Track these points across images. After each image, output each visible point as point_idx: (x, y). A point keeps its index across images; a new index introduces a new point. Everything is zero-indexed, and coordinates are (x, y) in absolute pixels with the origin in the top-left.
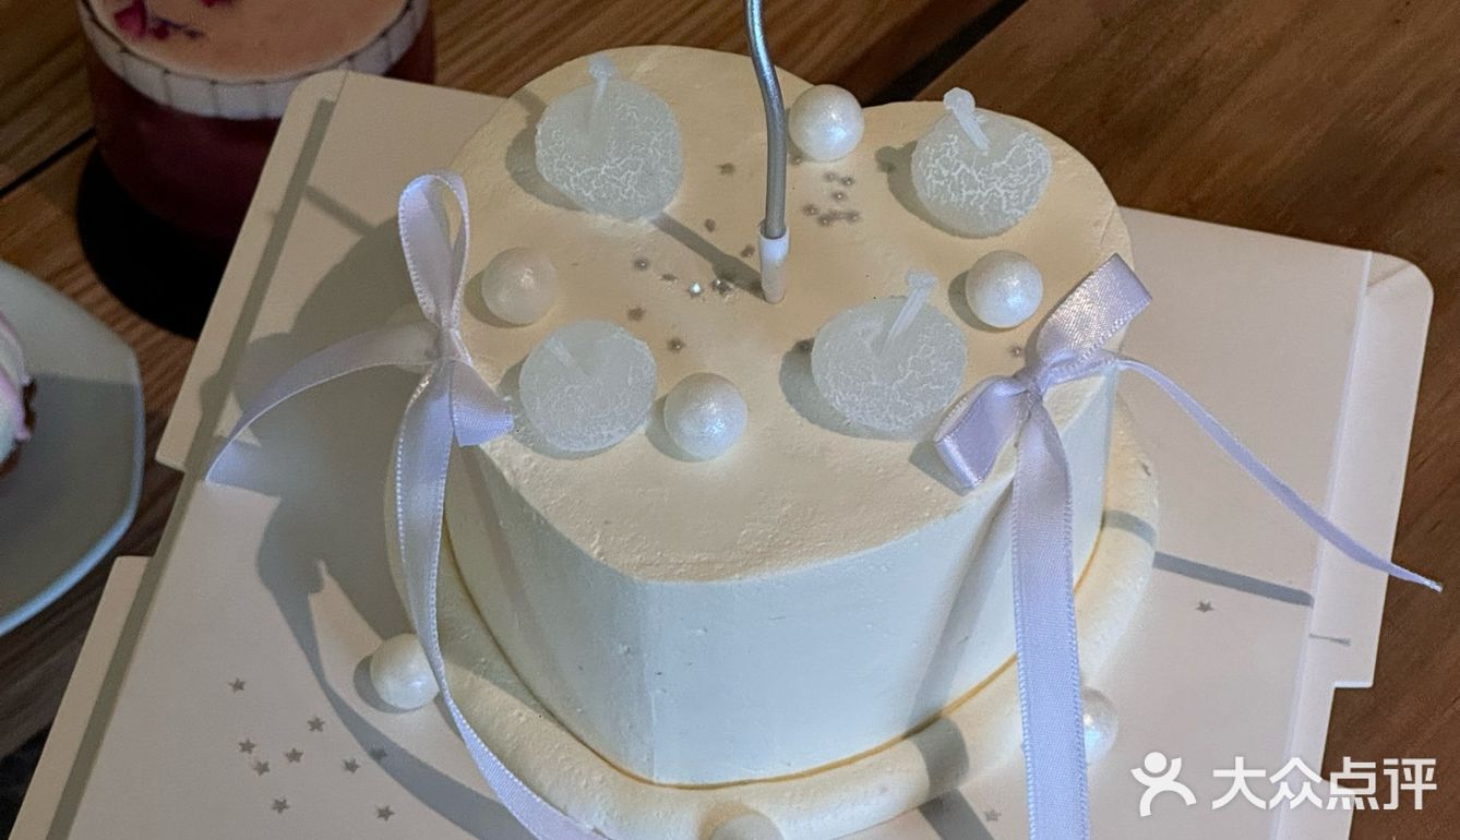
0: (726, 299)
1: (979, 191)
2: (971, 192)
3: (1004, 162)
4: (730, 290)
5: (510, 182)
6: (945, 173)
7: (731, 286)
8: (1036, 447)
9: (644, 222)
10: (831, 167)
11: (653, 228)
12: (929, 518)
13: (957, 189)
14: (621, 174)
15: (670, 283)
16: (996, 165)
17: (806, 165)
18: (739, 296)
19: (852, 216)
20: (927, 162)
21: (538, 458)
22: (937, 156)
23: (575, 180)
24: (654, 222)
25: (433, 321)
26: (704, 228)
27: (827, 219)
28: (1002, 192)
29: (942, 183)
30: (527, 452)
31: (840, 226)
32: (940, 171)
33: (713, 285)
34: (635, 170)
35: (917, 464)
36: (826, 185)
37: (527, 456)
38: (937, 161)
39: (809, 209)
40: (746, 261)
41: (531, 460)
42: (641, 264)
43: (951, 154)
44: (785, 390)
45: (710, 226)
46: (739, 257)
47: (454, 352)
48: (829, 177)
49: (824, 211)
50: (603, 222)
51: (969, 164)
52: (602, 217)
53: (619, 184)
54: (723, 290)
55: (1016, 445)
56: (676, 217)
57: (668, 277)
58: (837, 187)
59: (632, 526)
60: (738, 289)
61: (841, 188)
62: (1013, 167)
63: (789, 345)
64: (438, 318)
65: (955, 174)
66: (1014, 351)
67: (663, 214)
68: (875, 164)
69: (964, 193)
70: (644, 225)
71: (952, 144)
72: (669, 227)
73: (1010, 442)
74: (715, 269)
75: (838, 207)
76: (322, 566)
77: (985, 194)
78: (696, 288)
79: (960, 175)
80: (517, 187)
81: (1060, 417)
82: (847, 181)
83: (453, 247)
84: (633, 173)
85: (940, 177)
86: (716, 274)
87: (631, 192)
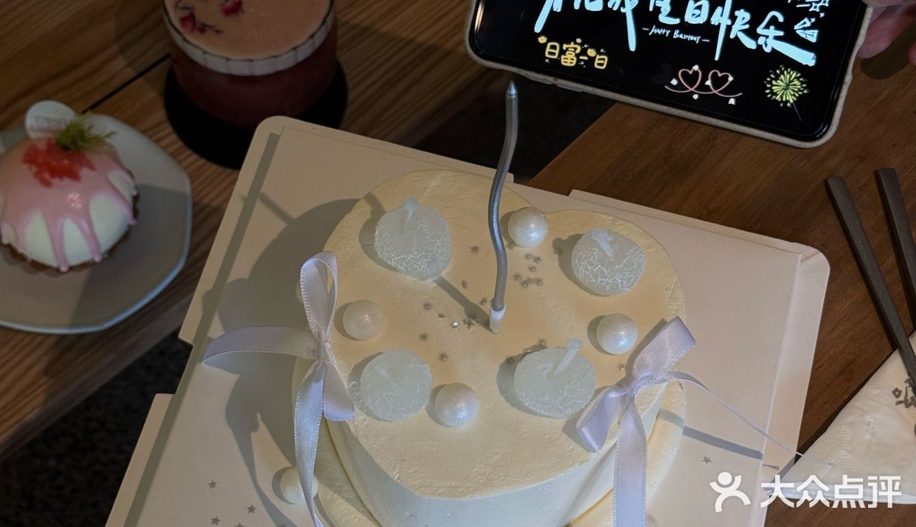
0: (470, 331)
1: (607, 280)
2: (602, 280)
3: (621, 266)
4: (473, 324)
5: (361, 251)
6: (590, 268)
7: (474, 322)
8: (630, 425)
9: (430, 281)
10: (529, 251)
11: (435, 285)
12: (571, 465)
13: (596, 277)
14: (418, 260)
15: (442, 319)
16: (617, 267)
17: (516, 249)
18: (477, 328)
19: (539, 281)
20: (580, 260)
21: (369, 419)
22: (585, 259)
23: (395, 260)
24: (435, 281)
25: (316, 336)
26: (461, 286)
27: (525, 283)
28: (619, 281)
29: (587, 273)
30: (361, 415)
31: (533, 287)
32: (587, 267)
33: (464, 321)
34: (426, 259)
35: (567, 433)
36: (526, 261)
37: (363, 417)
38: (586, 261)
39: (517, 277)
40: (482, 307)
41: (364, 420)
42: (427, 306)
43: (594, 259)
44: (499, 386)
45: (464, 284)
46: (479, 305)
47: (326, 357)
48: (528, 256)
49: (524, 278)
50: (409, 280)
51: (603, 266)
52: (408, 276)
53: (417, 265)
54: (470, 324)
55: (619, 423)
56: (447, 278)
57: (441, 316)
58: (532, 263)
59: (416, 463)
60: (477, 324)
61: (534, 264)
62: (627, 268)
63: (503, 360)
64: (319, 335)
65: (595, 270)
66: (621, 366)
67: (441, 277)
68: (552, 249)
69: (599, 280)
70: (430, 283)
71: (595, 253)
72: (444, 284)
73: (616, 421)
74: (466, 311)
75: (532, 276)
76: (259, 416)
77: (610, 281)
78: (456, 324)
79: (597, 271)
80: (364, 255)
81: (642, 407)
82: (537, 259)
83: (329, 292)
84: (425, 260)
85: (587, 270)
86: (467, 315)
87: (423, 269)
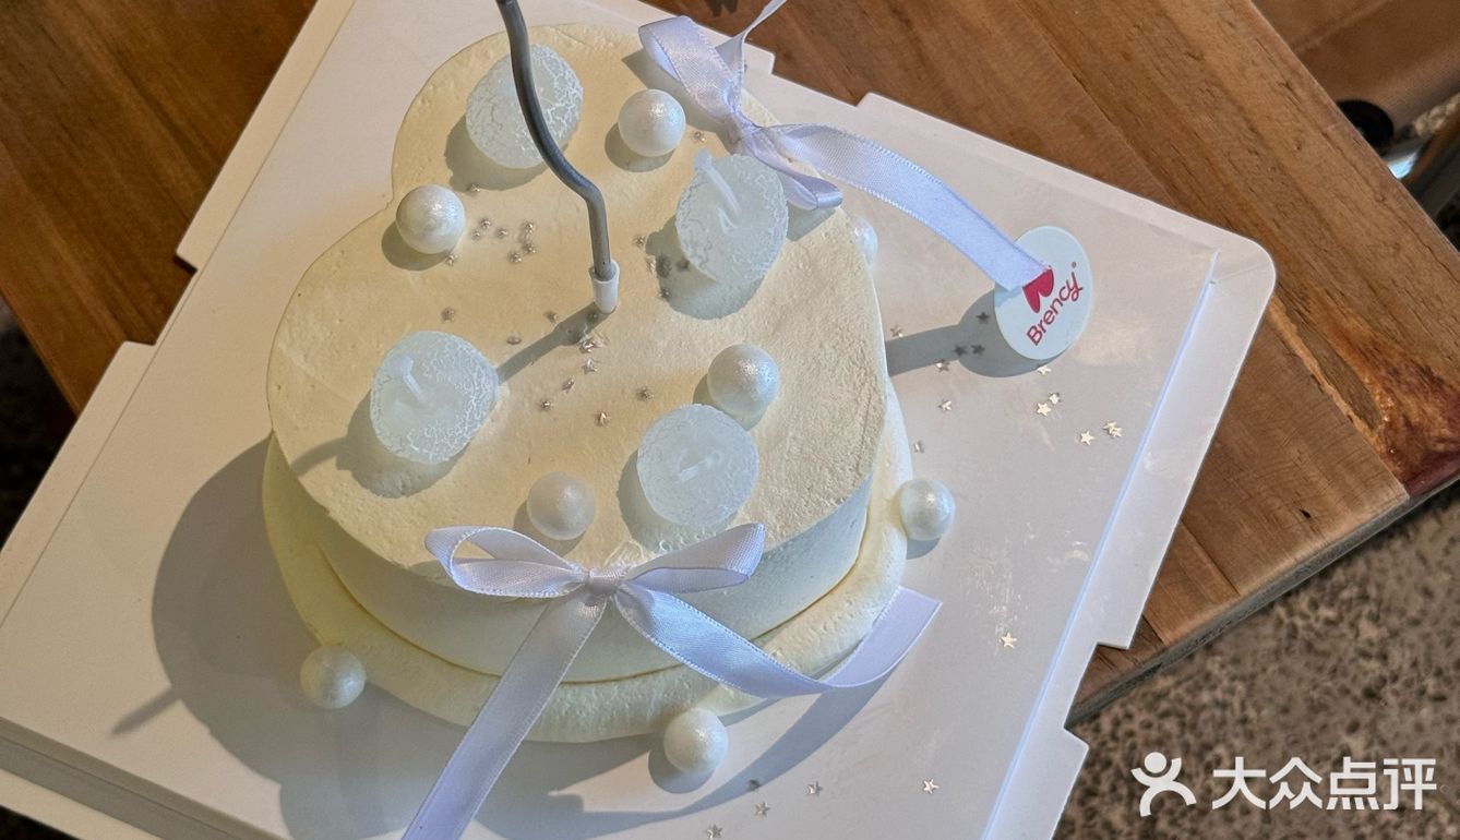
0: (603, 344)
4: (591, 339)
7: (587, 336)
8: (797, 144)
9: (499, 390)
10: (467, 232)
11: (507, 384)
17: (457, 251)
19: (526, 227)
24: (501, 382)
26: (515, 346)
27: (527, 247)
33: (584, 350)
36: (486, 240)
40: (562, 320)
45: (512, 342)
46: (556, 324)
48: (475, 236)
49: (518, 247)
54: (590, 344)
56: (501, 362)
58: (489, 232)
60: (593, 332)
61: (491, 230)
66: (698, 138)
67: (496, 372)
70: (503, 389)
72: (509, 370)
74: (564, 345)
75: (514, 235)
82: (483, 223)
86: (573, 344)
